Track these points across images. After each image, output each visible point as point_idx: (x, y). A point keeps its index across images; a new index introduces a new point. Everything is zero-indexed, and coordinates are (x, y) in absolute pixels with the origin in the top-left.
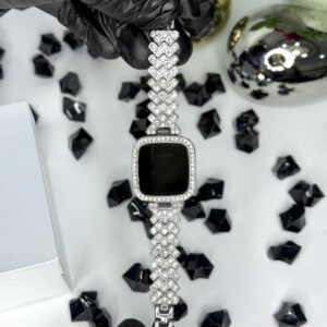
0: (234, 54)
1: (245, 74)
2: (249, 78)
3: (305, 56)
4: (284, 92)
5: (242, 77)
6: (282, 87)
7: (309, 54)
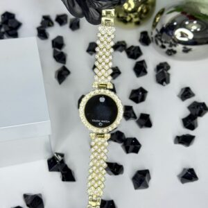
0: (157, 30)
1: (163, 40)
2: (165, 42)
3: (198, 30)
4: (186, 51)
5: (162, 42)
6: (185, 48)
7: (201, 29)
